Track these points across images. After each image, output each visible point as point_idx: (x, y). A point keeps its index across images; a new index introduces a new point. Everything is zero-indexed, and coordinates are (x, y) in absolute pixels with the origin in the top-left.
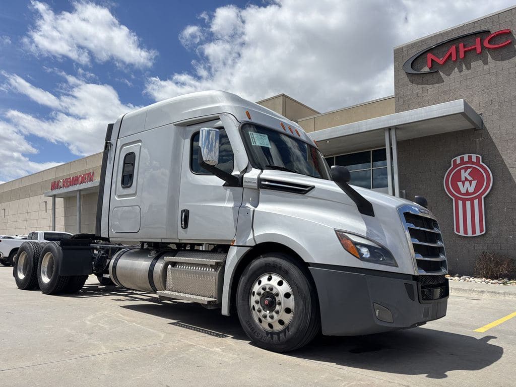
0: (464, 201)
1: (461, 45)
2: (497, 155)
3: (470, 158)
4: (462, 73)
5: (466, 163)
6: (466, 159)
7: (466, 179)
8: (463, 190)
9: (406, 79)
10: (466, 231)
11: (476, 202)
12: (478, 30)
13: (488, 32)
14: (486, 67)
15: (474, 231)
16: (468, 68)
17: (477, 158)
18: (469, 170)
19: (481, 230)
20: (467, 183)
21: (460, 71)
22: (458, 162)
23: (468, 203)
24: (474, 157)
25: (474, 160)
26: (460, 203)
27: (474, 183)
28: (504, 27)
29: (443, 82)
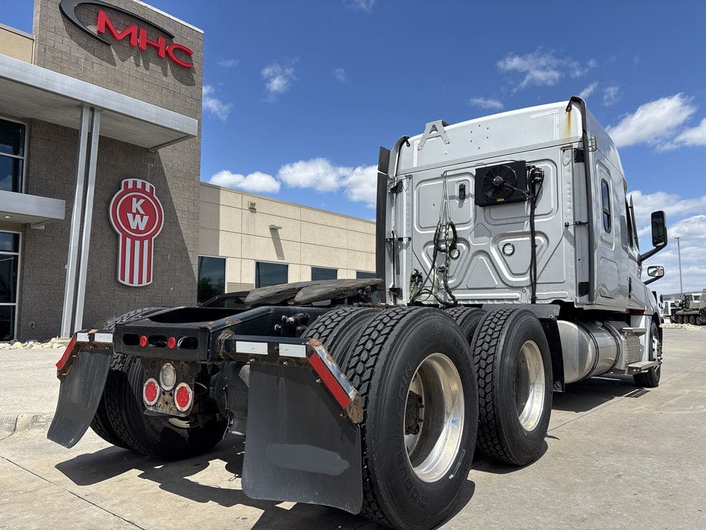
0: (133, 239)
1: (144, 32)
4: (139, 69)
5: (139, 190)
6: (139, 186)
7: (138, 212)
8: (133, 226)
10: (131, 281)
11: (146, 242)
12: (160, 25)
13: (172, 37)
14: (164, 78)
15: (140, 281)
16: (147, 68)
17: (151, 188)
18: (142, 201)
19: (148, 280)
20: (138, 217)
22: (130, 186)
23: (137, 243)
24: (148, 185)
25: (148, 189)
26: (128, 241)
27: (146, 218)
29: (115, 64)
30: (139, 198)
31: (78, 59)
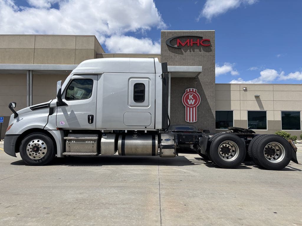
0: (190, 108)
1: (192, 40)
2: (202, 90)
3: (193, 90)
4: (191, 53)
5: (191, 92)
6: (191, 90)
7: (191, 99)
8: (190, 103)
9: (167, 48)
10: (190, 120)
11: (194, 108)
12: (198, 35)
13: (202, 38)
14: (200, 52)
15: (193, 121)
16: (194, 51)
17: (196, 90)
18: (192, 95)
19: (196, 120)
20: (191, 100)
21: (190, 52)
22: (188, 91)
23: (191, 109)
24: (194, 89)
25: (194, 91)
26: (188, 108)
27: (194, 100)
28: (207, 38)
29: (183, 54)
30: (191, 94)
31: (172, 56)
